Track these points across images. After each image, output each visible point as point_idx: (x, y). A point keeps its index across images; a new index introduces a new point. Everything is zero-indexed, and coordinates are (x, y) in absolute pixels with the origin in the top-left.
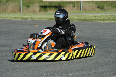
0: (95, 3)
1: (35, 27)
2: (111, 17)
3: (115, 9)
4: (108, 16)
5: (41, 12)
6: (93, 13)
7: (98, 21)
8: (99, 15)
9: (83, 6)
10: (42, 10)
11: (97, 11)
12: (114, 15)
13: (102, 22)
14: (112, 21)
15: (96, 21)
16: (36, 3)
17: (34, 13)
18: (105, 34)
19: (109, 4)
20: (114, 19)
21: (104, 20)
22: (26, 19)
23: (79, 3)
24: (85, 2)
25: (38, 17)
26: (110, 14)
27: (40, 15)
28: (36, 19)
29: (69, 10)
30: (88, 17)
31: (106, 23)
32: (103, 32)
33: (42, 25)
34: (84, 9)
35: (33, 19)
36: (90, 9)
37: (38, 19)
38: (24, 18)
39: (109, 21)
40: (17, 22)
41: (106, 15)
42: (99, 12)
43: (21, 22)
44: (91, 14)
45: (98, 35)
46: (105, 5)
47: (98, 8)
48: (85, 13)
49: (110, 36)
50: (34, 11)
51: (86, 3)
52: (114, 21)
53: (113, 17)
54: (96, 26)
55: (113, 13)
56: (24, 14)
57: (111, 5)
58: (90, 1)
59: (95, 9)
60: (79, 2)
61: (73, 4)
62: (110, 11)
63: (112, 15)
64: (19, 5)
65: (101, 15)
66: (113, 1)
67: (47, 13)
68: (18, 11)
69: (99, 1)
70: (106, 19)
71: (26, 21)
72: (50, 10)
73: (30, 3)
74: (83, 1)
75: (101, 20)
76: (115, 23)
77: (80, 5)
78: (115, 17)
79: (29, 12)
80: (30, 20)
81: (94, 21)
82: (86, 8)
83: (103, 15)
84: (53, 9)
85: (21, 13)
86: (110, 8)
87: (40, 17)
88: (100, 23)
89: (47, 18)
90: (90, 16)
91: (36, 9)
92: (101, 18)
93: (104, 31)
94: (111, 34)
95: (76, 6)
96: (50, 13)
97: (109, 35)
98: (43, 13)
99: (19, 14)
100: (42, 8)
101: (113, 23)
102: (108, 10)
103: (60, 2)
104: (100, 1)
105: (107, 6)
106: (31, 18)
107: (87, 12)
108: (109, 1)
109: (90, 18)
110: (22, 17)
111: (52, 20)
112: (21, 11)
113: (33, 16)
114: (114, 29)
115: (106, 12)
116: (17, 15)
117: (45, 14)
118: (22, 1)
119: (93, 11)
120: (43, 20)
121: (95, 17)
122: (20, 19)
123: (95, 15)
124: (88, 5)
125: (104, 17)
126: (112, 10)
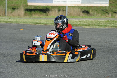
0: (81, 8)
1: (19, 31)
2: (96, 23)
3: (100, 15)
4: (93, 22)
5: (26, 16)
6: (78, 18)
7: (83, 26)
8: (84, 20)
9: (68, 11)
10: (27, 14)
11: (82, 16)
12: (100, 21)
13: (87, 27)
14: (97, 27)
15: (81, 26)
16: (21, 7)
17: (19, 17)
18: (90, 39)
19: (94, 10)
20: (99, 24)
21: (89, 26)
22: (11, 23)
23: (65, 8)
24: (70, 7)
25: (23, 21)
26: (95, 20)
27: (25, 19)
28: (21, 23)
29: (54, 15)
30: (73, 22)
31: (91, 29)
32: (88, 38)
33: (27, 29)
34: (69, 14)
35: (17, 23)
36: (76, 14)
37: (23, 23)
38: (9, 22)
39: (95, 27)
40: (2, 26)
41: (91, 20)
42: (84, 17)
43: (6, 25)
44: (76, 19)
45: (83, 40)
46: (91, 10)
47: (83, 13)
48: (70, 18)
49: (95, 42)
50: (19, 15)
51: (72, 8)
52: (99, 27)
53: (98, 22)
54: (82, 32)
55: (98, 19)
56: (9, 18)
57: (96, 10)
58: (76, 6)
59: (80, 14)
60: (64, 6)
61: (58, 9)
62: (95, 16)
63: (98, 21)
64: (4, 8)
65: (86, 20)
66: (98, 7)
67: (32, 17)
68: (3, 15)
69: (84, 7)
70: (91, 25)
71: (11, 24)
72: (35, 14)
73: (15, 6)
74: (68, 6)
75: (86, 25)
76: (100, 29)
77: (65, 9)
78: (100, 23)
79: (13, 16)
80: (15, 23)
81: (79, 26)
82: (71, 13)
83: (89, 21)
84: (39, 13)
85: (6, 16)
86: (95, 13)
87: (25, 21)
88: (85, 28)
89: (32, 22)
90: (75, 21)
91: (21, 13)
92: (86, 24)
93: (89, 36)
94: (97, 40)
95: (61, 11)
96: (35, 18)
97: (94, 40)
98: (28, 17)
99: (3, 17)
100: (27, 12)
101: (98, 29)
102: (93, 15)
103: (46, 6)
104: (86, 6)
105: (92, 11)
106: (16, 22)
107: (72, 17)
108: (94, 7)
109: (75, 23)
110: (7, 20)
111: (37, 24)
112: (6, 14)
113: (18, 20)
114: (99, 35)
115: (91, 18)
116: (2, 18)
117: (30, 18)
118: (7, 5)
119: (78, 17)
120: (28, 24)
121: (80, 22)
122: (5, 23)
123: (80, 20)
124: (73, 10)
125: (89, 22)
126: (98, 16)
